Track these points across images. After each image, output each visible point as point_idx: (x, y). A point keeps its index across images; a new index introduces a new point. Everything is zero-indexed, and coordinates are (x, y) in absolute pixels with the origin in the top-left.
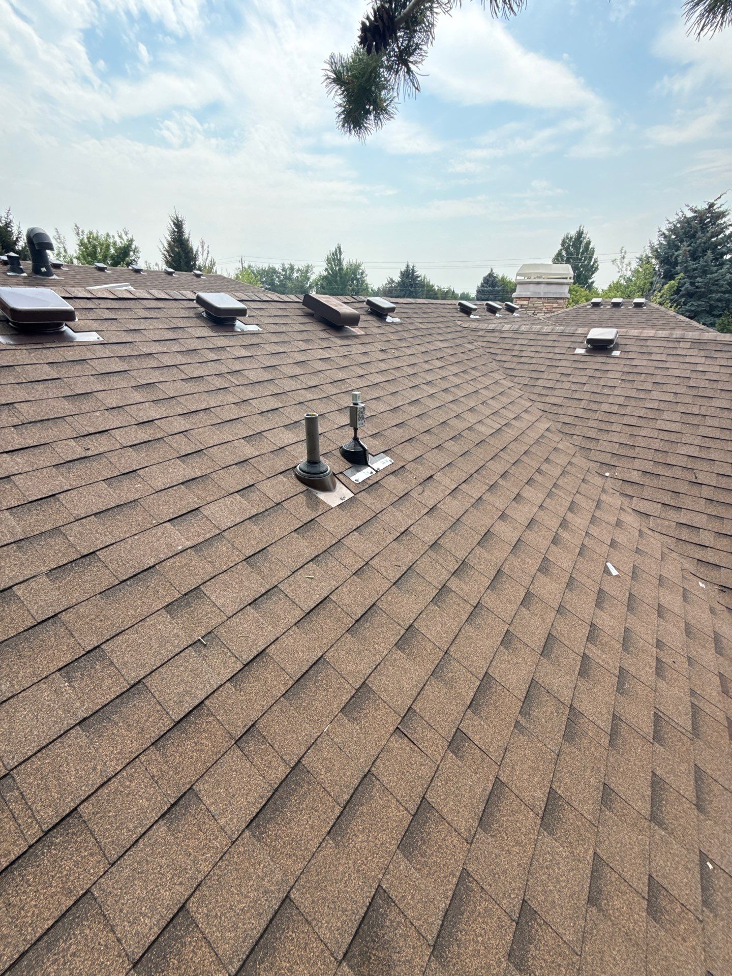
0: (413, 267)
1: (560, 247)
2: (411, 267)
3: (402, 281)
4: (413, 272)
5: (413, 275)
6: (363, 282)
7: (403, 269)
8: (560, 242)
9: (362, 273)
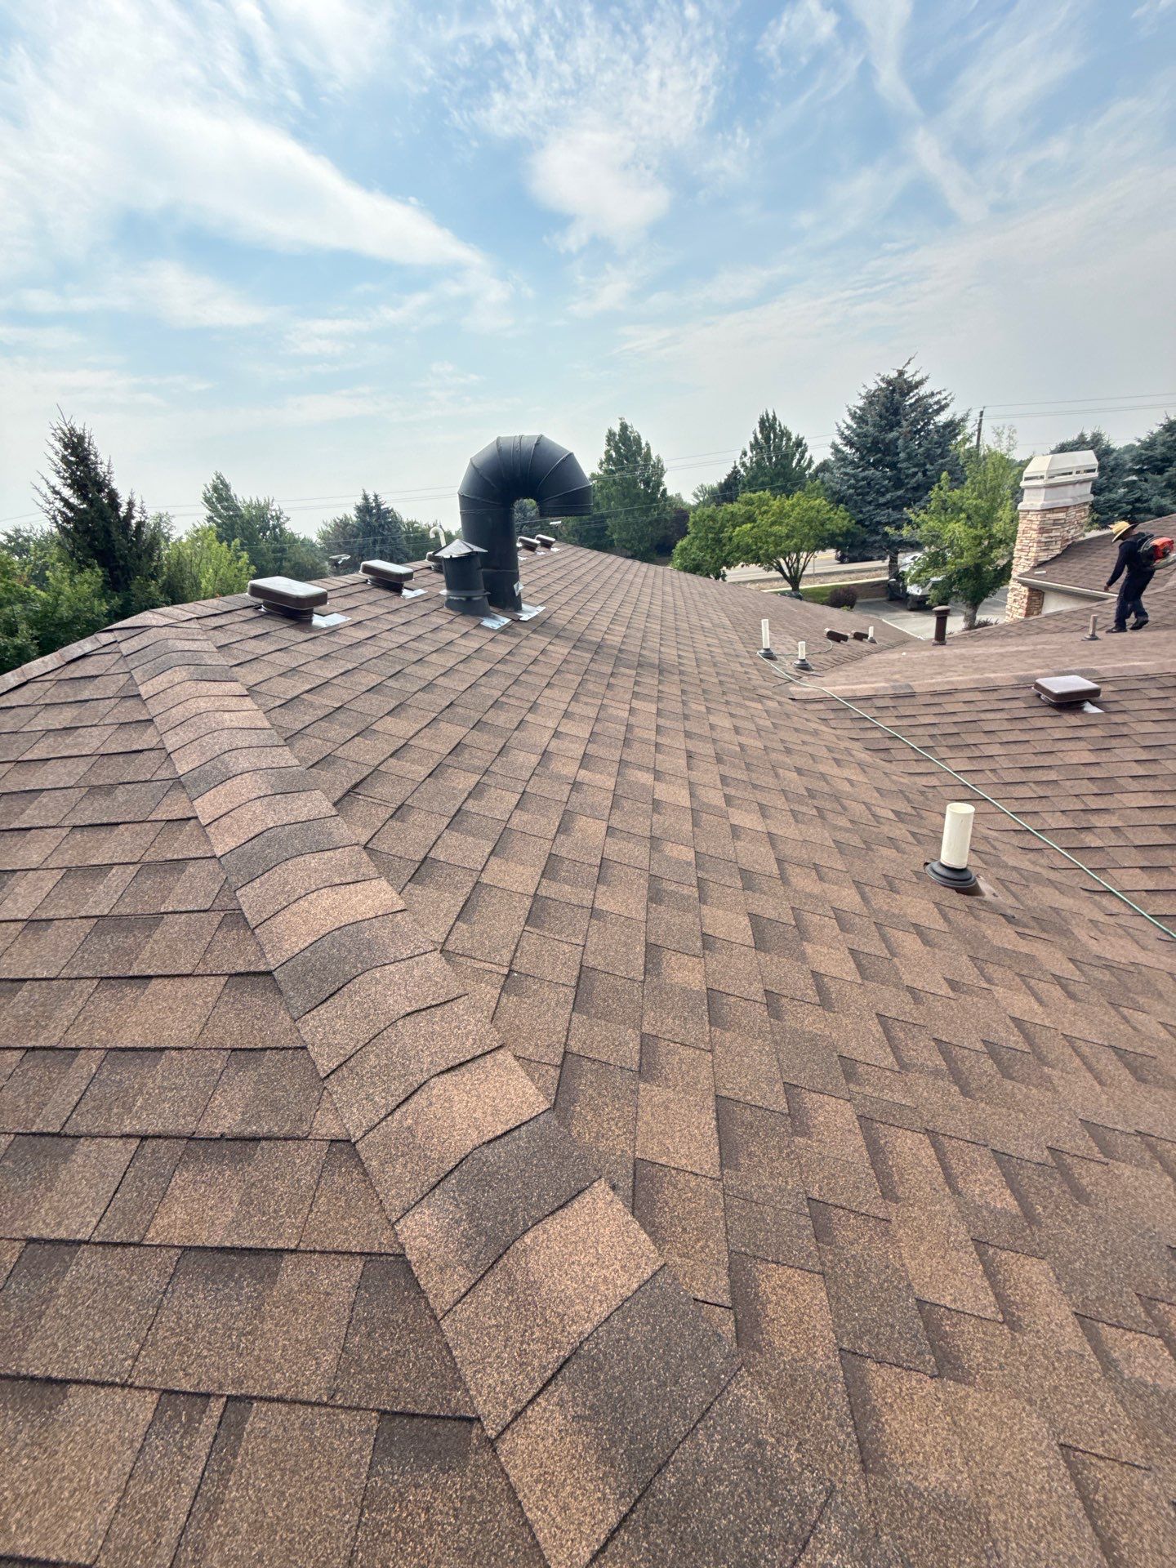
0: (376, 496)
1: (605, 448)
2: (371, 498)
3: (363, 521)
4: (378, 506)
5: (379, 509)
6: (282, 530)
7: (360, 502)
8: (605, 439)
9: (278, 518)
